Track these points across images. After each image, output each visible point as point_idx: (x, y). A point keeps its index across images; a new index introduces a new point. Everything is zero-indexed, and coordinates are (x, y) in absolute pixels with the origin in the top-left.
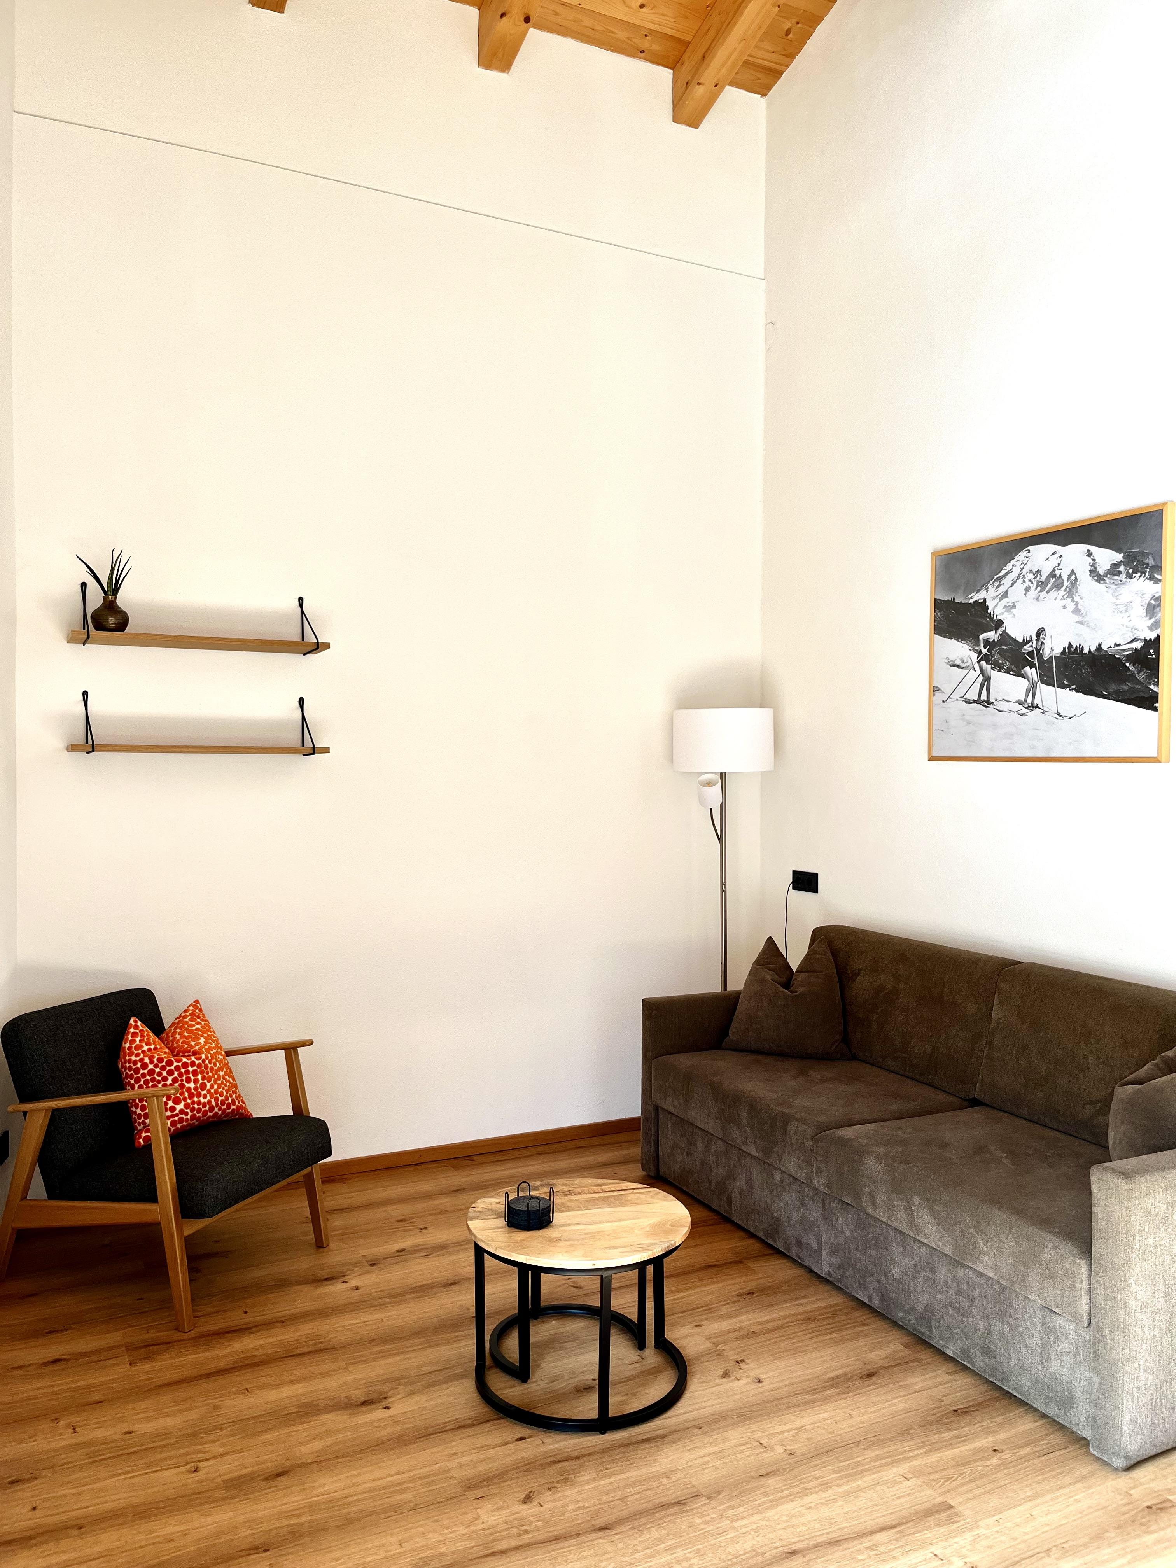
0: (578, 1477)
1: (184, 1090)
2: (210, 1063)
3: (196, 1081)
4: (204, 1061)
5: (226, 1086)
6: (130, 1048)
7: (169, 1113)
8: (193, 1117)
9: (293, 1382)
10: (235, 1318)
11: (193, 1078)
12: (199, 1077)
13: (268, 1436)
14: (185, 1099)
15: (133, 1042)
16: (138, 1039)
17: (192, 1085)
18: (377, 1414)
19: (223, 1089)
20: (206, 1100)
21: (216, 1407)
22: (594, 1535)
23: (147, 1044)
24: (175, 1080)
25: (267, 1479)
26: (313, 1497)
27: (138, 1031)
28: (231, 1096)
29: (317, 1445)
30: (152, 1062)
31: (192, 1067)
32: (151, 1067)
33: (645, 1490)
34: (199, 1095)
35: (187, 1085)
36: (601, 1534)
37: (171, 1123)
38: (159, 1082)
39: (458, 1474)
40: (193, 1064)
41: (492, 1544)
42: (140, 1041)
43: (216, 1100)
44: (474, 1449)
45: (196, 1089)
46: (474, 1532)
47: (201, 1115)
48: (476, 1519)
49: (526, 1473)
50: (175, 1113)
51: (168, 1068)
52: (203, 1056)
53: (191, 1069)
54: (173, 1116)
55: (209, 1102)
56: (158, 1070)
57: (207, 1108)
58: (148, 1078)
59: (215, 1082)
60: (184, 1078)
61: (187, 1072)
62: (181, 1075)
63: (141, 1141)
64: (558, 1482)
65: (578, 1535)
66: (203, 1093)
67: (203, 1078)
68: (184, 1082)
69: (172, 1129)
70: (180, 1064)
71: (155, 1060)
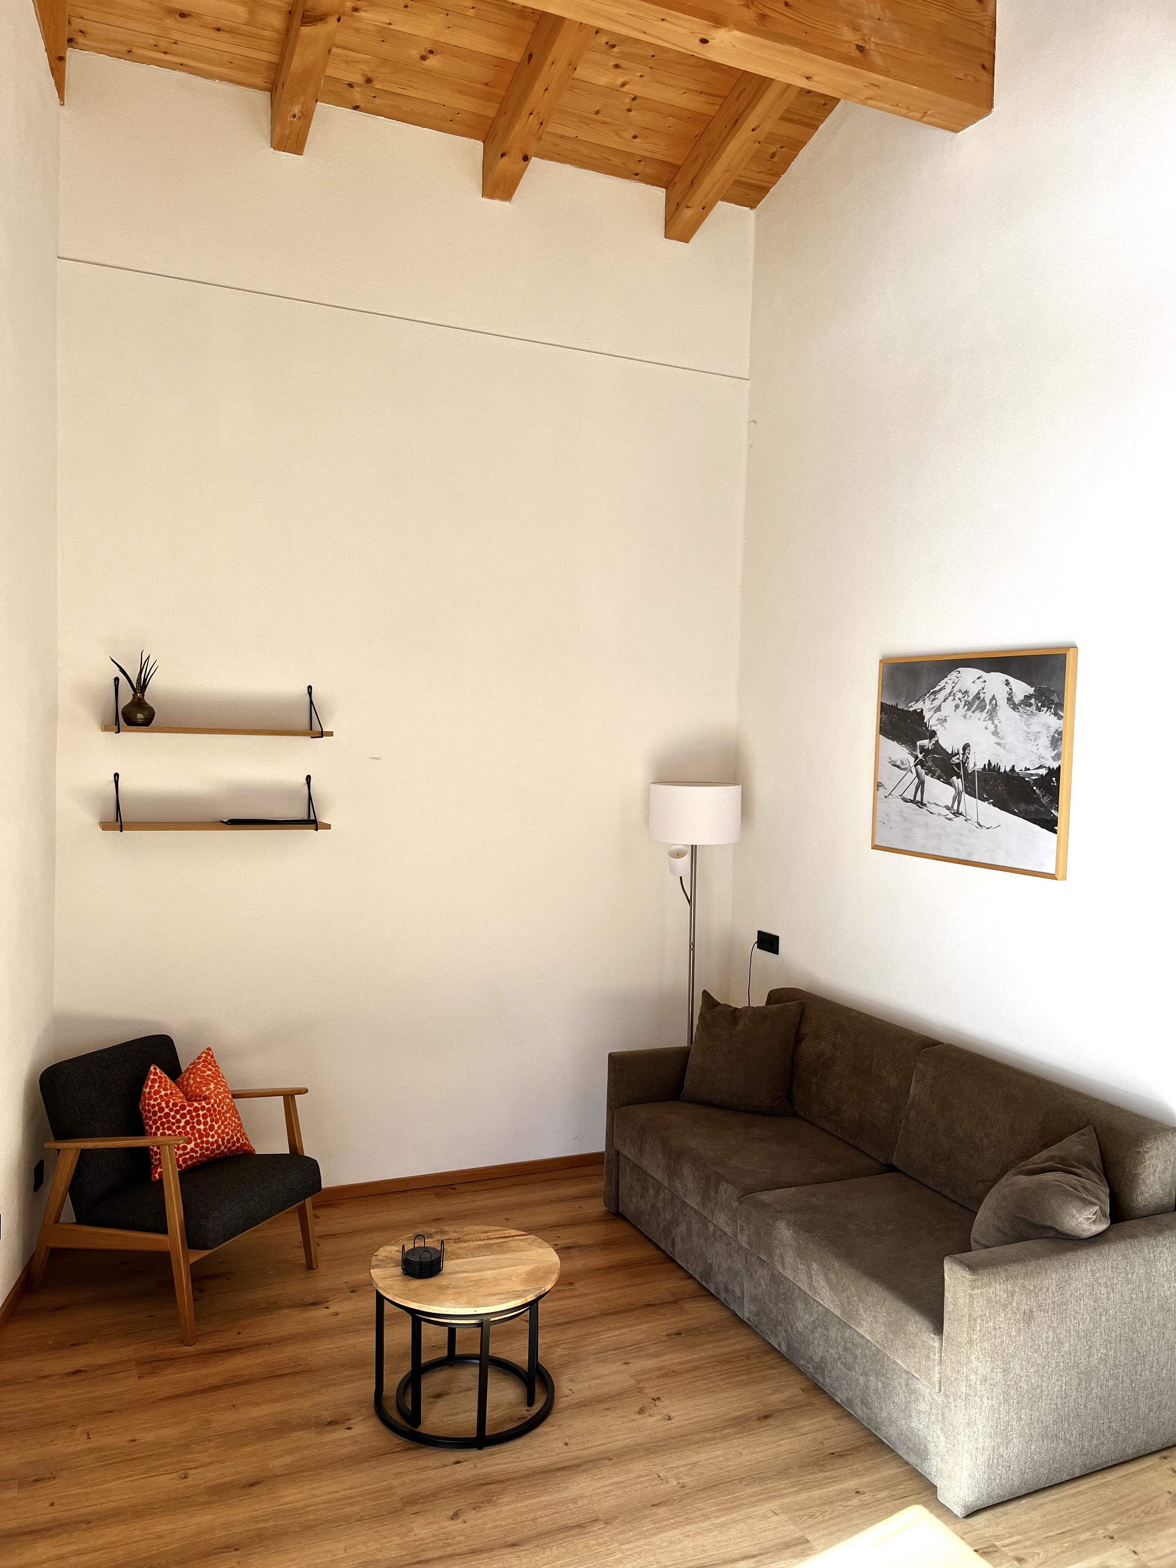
0: (500, 1499)
1: (195, 1131)
2: (218, 1106)
3: (205, 1123)
4: (213, 1105)
5: (232, 1126)
6: (149, 1093)
7: (181, 1152)
8: (202, 1155)
9: (273, 1401)
10: (229, 1338)
11: (202, 1121)
12: (209, 1119)
13: (248, 1449)
14: (195, 1139)
15: (152, 1087)
16: (157, 1085)
17: (202, 1127)
18: (341, 1434)
19: (229, 1129)
20: (214, 1140)
21: (207, 1421)
22: (505, 1551)
23: (164, 1090)
24: (187, 1123)
25: (243, 1487)
26: (280, 1505)
27: (156, 1077)
28: (236, 1135)
29: (287, 1459)
30: (167, 1106)
31: (202, 1111)
32: (167, 1110)
33: (554, 1514)
34: (207, 1136)
35: (198, 1127)
36: (511, 1550)
37: (182, 1160)
38: (173, 1124)
39: (400, 1492)
40: (203, 1108)
41: (420, 1554)
42: (159, 1087)
43: (223, 1139)
44: (416, 1469)
45: (205, 1130)
46: (407, 1542)
47: (209, 1152)
48: (410, 1531)
49: (457, 1493)
50: (186, 1152)
51: (181, 1112)
52: (212, 1101)
53: (201, 1113)
54: (184, 1154)
55: (217, 1141)
56: (172, 1113)
57: (215, 1147)
58: (164, 1120)
59: (222, 1124)
60: (195, 1120)
61: (198, 1116)
62: (192, 1118)
63: (157, 1175)
64: (482, 1502)
65: (492, 1549)
66: (211, 1133)
67: (212, 1121)
68: (195, 1125)
69: (184, 1165)
70: (192, 1108)
71: (171, 1104)
